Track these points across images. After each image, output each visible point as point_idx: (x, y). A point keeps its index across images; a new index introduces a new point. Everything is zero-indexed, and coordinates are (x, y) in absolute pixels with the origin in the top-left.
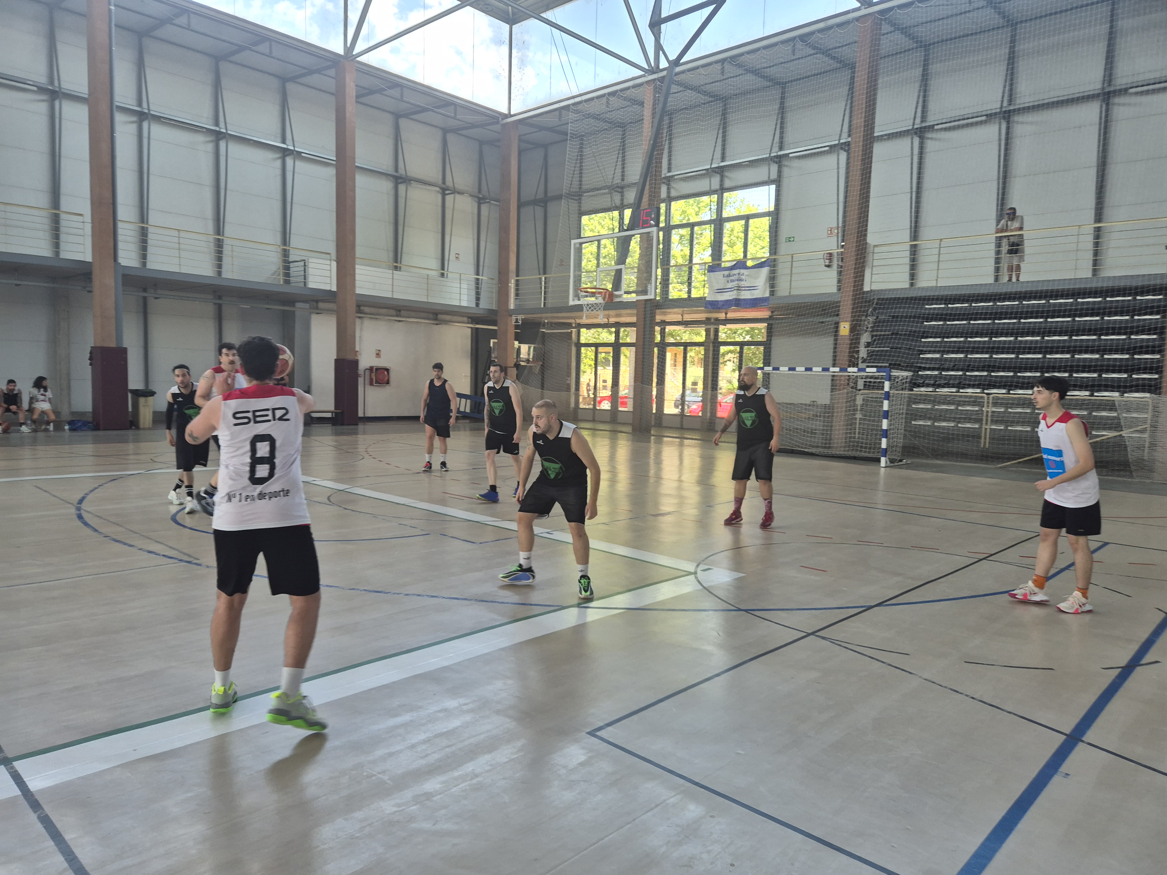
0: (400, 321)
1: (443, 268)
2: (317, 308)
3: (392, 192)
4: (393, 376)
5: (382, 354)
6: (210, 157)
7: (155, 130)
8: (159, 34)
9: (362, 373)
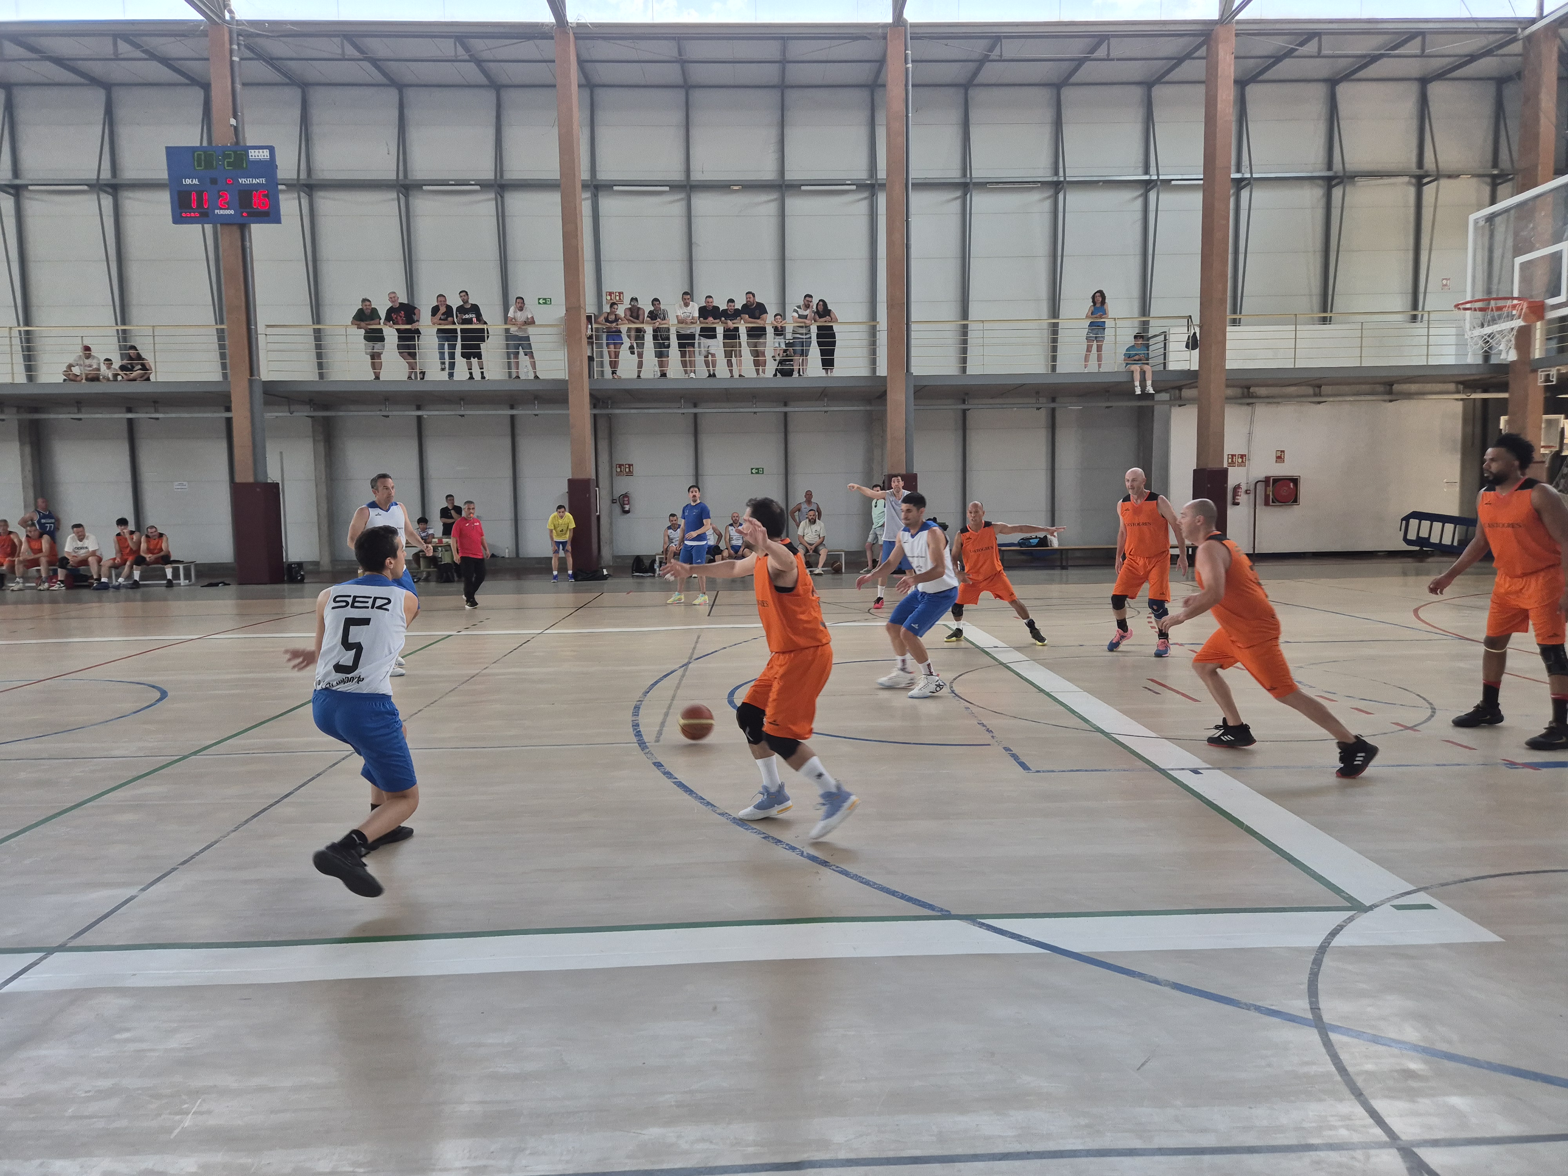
0: (1319, 403)
1: (1415, 306)
2: (1180, 398)
3: (1322, 203)
4: (1304, 490)
5: (1287, 457)
6: (1047, 219)
7: (980, 201)
8: (981, 78)
9: (1252, 488)
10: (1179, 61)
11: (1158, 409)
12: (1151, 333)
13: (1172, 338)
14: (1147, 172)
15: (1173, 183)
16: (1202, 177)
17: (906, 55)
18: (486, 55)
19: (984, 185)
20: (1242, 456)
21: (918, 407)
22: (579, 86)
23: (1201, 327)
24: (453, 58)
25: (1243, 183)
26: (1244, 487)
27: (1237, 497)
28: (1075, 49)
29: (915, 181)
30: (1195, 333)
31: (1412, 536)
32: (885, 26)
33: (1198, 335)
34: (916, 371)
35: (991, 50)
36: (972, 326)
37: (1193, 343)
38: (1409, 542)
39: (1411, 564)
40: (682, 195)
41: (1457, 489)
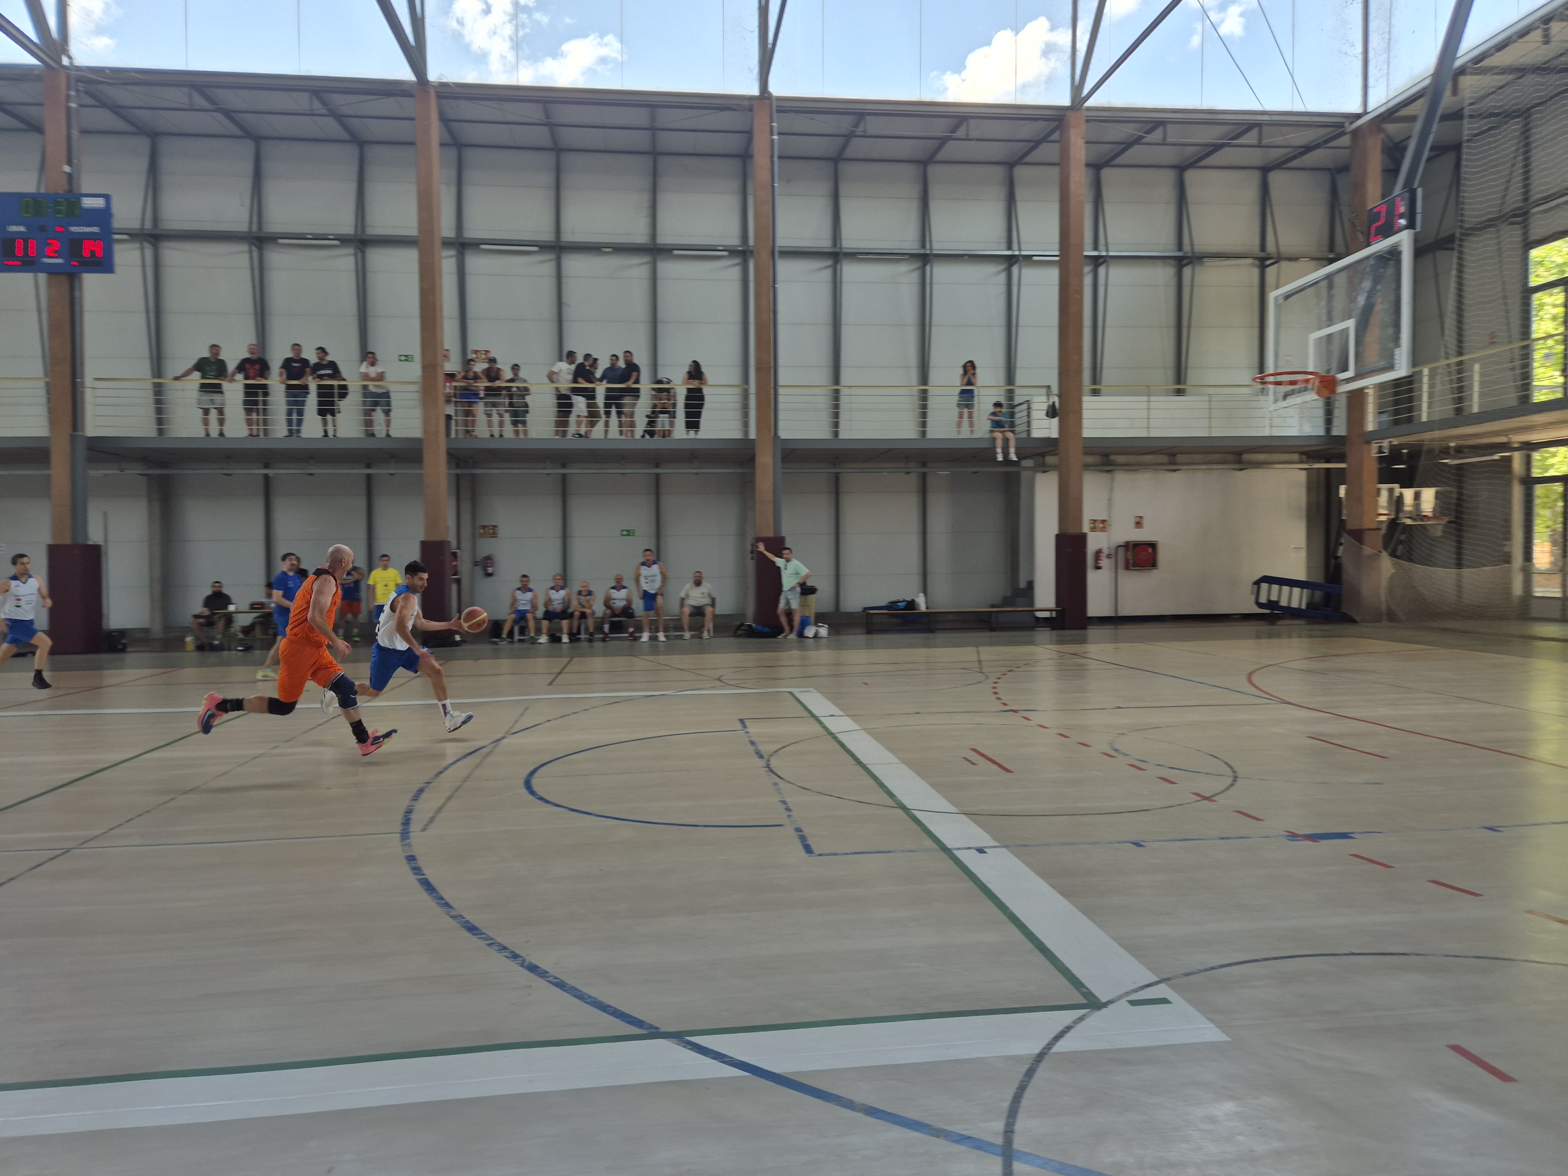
0: (1175, 471)
2: (1044, 465)
3: (1173, 282)
4: (1163, 556)
5: (1145, 522)
6: (915, 289)
7: (850, 271)
8: (849, 153)
9: (1113, 552)
10: (1036, 143)
11: (1024, 475)
12: (1017, 400)
13: (1034, 406)
14: (1010, 248)
15: (1035, 258)
16: (1057, 253)
17: (772, 127)
18: (347, 110)
19: (854, 256)
20: (1103, 521)
21: (787, 471)
22: (442, 145)
23: (1060, 396)
24: (309, 112)
25: (1101, 260)
26: (1106, 552)
27: (1100, 562)
28: (939, 128)
29: (782, 249)
30: (1054, 403)
31: (1263, 599)
32: (751, 98)
33: (1057, 405)
34: (783, 434)
35: (856, 125)
36: (844, 391)
37: (1052, 412)
38: (1260, 605)
39: (1263, 627)
40: (552, 256)
41: (1303, 555)
